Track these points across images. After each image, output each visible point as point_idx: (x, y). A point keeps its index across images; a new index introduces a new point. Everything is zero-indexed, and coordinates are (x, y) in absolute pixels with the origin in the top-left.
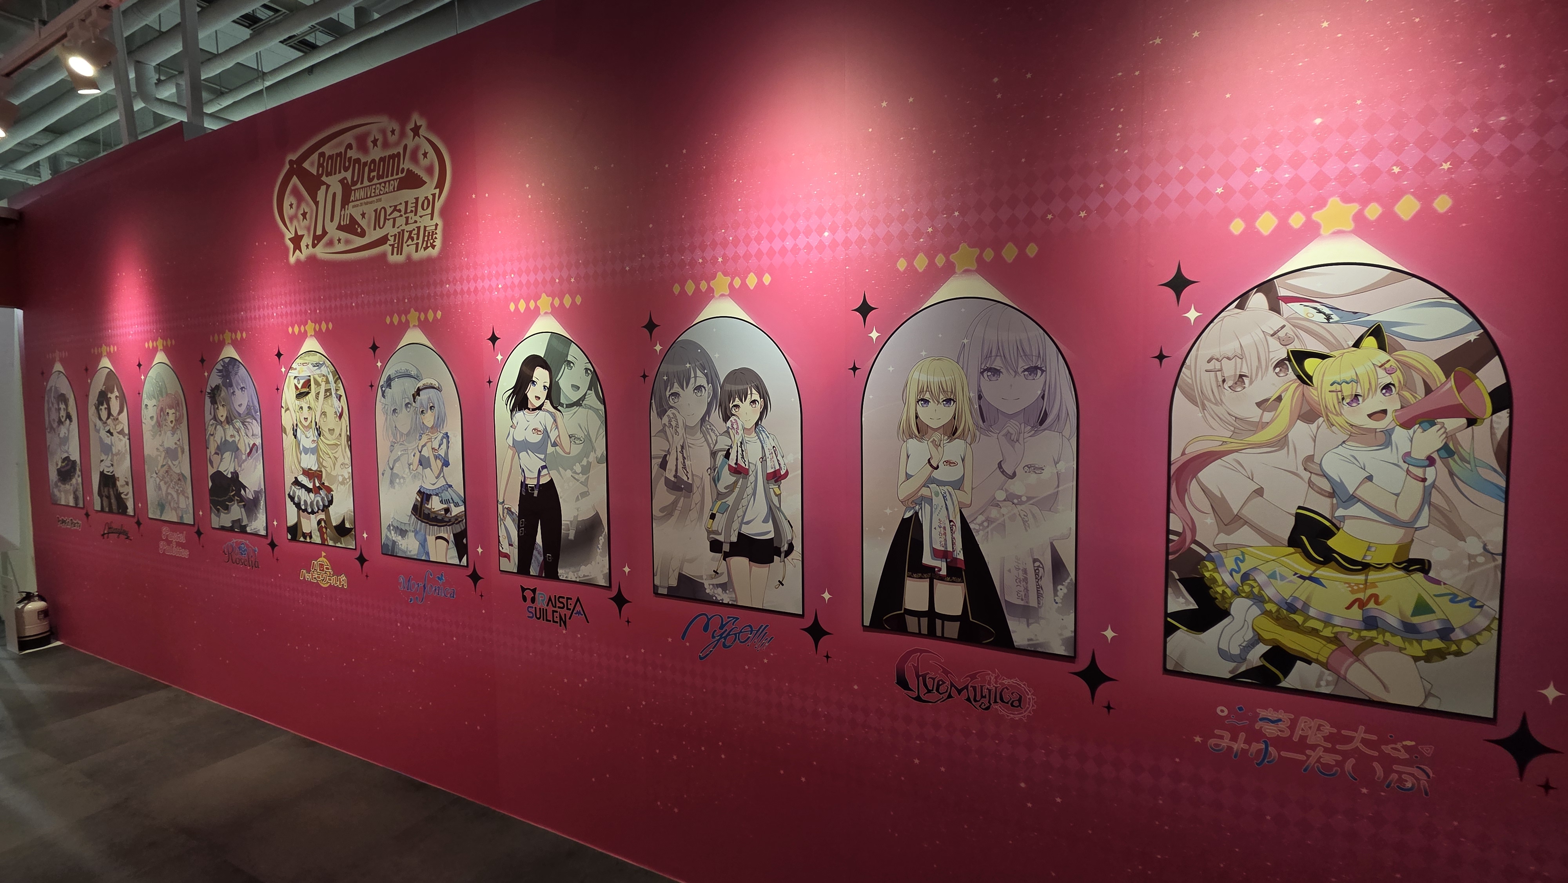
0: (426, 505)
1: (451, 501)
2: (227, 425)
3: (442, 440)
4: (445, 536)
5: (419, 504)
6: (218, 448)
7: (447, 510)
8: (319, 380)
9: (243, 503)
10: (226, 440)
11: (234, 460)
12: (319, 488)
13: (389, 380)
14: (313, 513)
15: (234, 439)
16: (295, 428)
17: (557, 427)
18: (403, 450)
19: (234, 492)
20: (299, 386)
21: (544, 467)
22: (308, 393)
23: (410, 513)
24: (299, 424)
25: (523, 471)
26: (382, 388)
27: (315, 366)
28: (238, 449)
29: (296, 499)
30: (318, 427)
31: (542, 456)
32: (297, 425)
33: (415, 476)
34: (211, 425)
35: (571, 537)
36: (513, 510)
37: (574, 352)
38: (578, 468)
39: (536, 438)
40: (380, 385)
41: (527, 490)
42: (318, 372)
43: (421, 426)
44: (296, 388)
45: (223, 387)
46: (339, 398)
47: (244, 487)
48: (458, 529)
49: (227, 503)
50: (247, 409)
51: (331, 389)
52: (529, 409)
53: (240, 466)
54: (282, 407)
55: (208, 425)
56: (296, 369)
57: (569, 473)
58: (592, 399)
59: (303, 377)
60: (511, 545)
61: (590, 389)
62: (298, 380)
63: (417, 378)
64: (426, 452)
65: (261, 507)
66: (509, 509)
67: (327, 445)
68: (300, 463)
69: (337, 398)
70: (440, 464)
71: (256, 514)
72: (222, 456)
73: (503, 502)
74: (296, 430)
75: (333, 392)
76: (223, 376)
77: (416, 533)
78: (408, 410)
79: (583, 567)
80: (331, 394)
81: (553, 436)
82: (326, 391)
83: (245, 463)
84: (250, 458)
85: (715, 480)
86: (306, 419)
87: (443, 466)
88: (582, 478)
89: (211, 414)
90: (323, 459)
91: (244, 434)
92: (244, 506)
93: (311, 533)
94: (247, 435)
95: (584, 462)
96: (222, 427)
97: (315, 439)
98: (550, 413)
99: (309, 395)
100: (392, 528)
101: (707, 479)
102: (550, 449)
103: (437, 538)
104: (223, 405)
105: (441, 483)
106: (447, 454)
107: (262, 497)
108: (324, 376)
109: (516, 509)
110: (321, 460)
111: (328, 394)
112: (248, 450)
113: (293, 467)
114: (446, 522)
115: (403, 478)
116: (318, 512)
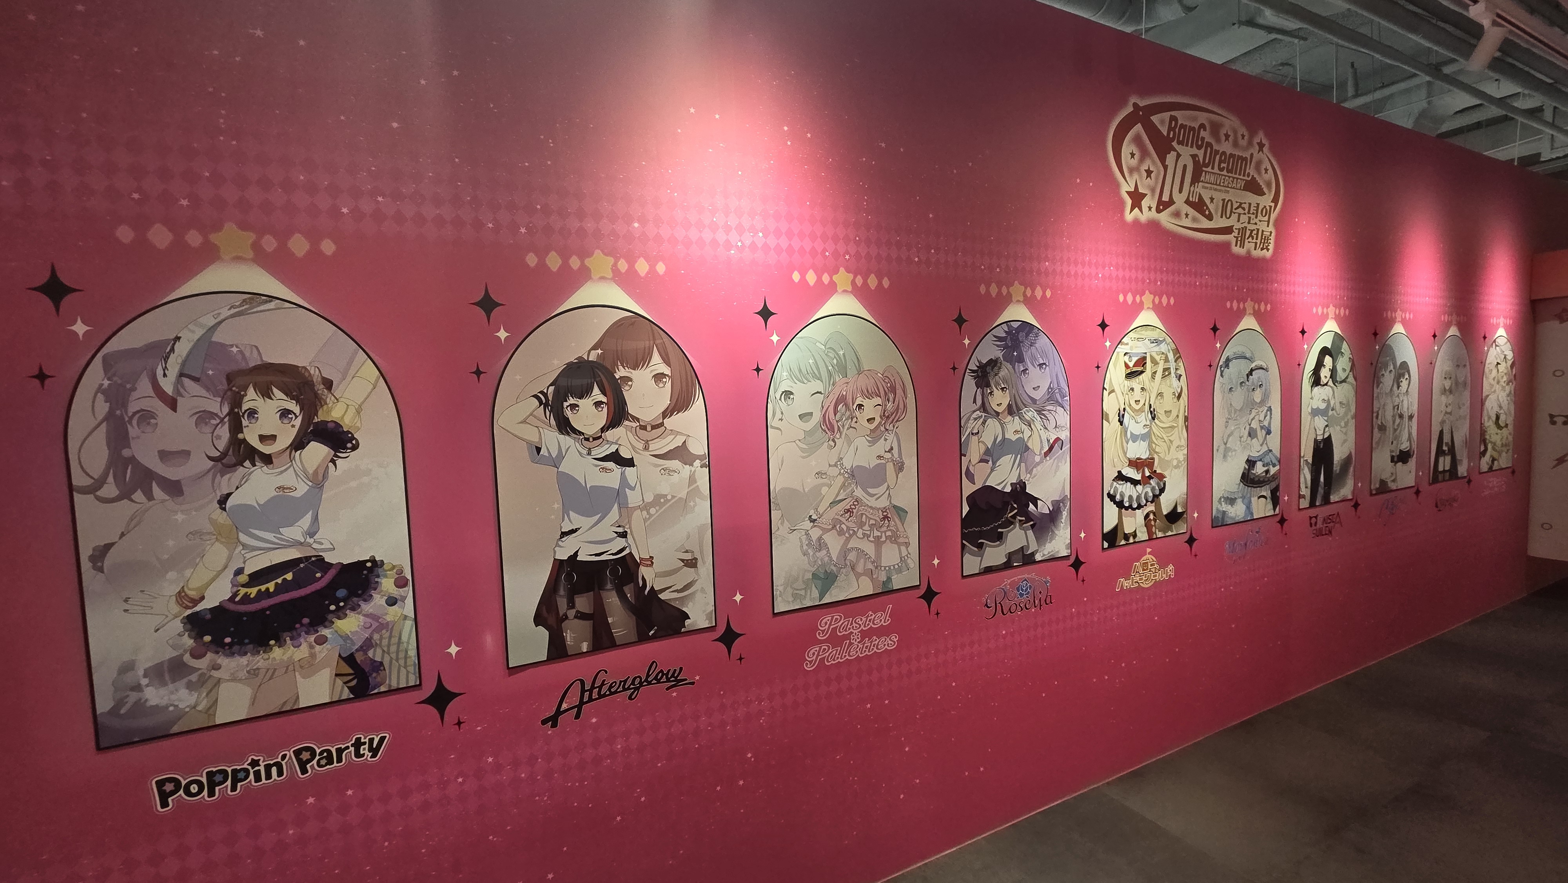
0: (1252, 471)
1: (1271, 463)
2: (1009, 418)
3: (1267, 413)
4: (1264, 494)
5: (1246, 472)
6: (988, 452)
7: (1267, 472)
8: (1157, 358)
9: (1032, 523)
10: (1004, 439)
11: (1019, 465)
12: (1150, 477)
13: (1228, 360)
14: (1140, 507)
15: (1021, 435)
16: (1122, 412)
17: (1334, 398)
18: (1236, 425)
19: (1016, 511)
20: (1131, 364)
21: (1327, 426)
22: (1142, 372)
23: (1238, 481)
24: (1127, 409)
25: (1316, 430)
26: (1221, 368)
27: (1153, 342)
28: (1027, 448)
29: (1118, 498)
30: (1152, 409)
31: (1326, 418)
32: (1124, 409)
33: (1245, 447)
34: (975, 419)
35: (1338, 472)
36: (1309, 461)
37: (1345, 347)
38: (1343, 424)
39: (1323, 406)
40: (1220, 365)
41: (1317, 444)
42: (1157, 349)
43: (1251, 402)
44: (1127, 366)
45: (1003, 362)
46: (1179, 377)
47: (1035, 501)
48: (1273, 485)
49: (1000, 530)
50: (1049, 392)
51: (1170, 368)
52: (1321, 385)
53: (1031, 472)
54: (1104, 388)
55: (969, 419)
56: (1127, 344)
57: (1338, 428)
58: (1351, 379)
59: (1136, 354)
60: (1306, 487)
61: (1350, 371)
62: (1130, 357)
63: (1251, 360)
64: (1255, 425)
65: (1063, 521)
66: (1306, 460)
67: (1162, 428)
68: (1125, 453)
69: (1176, 377)
70: (1264, 432)
71: (1053, 531)
72: (994, 463)
73: (1304, 456)
74: (1123, 415)
75: (1173, 371)
76: (1006, 347)
77: (1243, 497)
78: (1243, 388)
79: (1341, 490)
80: (1170, 374)
81: (1332, 403)
82: (1165, 370)
83: (1039, 468)
84: (1048, 458)
85: (1394, 422)
86: (1137, 402)
87: (1266, 434)
88: (1344, 430)
89: (975, 401)
90: (1156, 444)
91: (1039, 427)
92: (1033, 526)
93: (1135, 531)
94: (1046, 428)
95: (1346, 420)
96: (1000, 421)
97: (1148, 423)
98: (1331, 387)
99: (1143, 375)
100: (1222, 500)
101: (1391, 423)
102: (1331, 413)
103: (1259, 497)
104: (1002, 389)
105: (1265, 449)
106: (1270, 424)
107: (1065, 507)
108: (1163, 353)
109: (1310, 461)
110: (1154, 445)
111: (1167, 373)
112: (1046, 448)
113: (1116, 460)
114: (1267, 481)
115: (1235, 450)
116: (1146, 505)
